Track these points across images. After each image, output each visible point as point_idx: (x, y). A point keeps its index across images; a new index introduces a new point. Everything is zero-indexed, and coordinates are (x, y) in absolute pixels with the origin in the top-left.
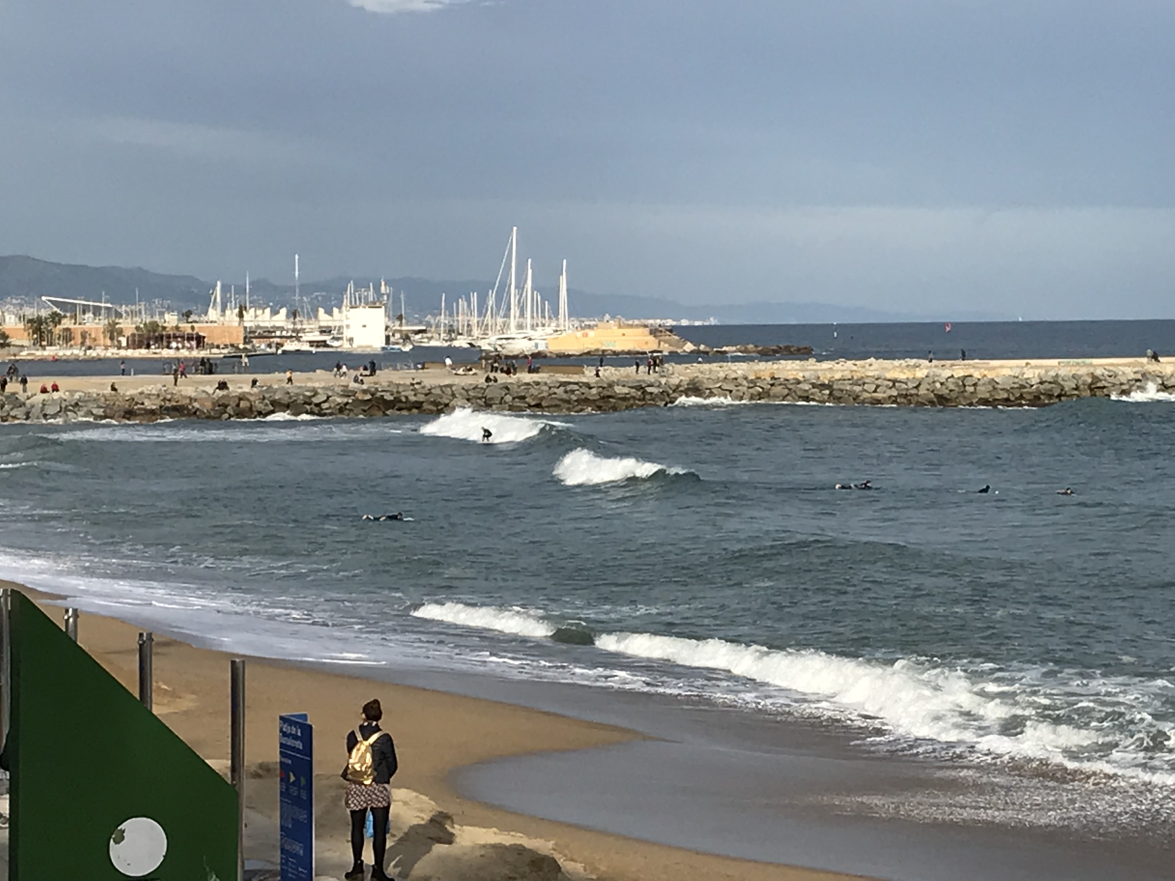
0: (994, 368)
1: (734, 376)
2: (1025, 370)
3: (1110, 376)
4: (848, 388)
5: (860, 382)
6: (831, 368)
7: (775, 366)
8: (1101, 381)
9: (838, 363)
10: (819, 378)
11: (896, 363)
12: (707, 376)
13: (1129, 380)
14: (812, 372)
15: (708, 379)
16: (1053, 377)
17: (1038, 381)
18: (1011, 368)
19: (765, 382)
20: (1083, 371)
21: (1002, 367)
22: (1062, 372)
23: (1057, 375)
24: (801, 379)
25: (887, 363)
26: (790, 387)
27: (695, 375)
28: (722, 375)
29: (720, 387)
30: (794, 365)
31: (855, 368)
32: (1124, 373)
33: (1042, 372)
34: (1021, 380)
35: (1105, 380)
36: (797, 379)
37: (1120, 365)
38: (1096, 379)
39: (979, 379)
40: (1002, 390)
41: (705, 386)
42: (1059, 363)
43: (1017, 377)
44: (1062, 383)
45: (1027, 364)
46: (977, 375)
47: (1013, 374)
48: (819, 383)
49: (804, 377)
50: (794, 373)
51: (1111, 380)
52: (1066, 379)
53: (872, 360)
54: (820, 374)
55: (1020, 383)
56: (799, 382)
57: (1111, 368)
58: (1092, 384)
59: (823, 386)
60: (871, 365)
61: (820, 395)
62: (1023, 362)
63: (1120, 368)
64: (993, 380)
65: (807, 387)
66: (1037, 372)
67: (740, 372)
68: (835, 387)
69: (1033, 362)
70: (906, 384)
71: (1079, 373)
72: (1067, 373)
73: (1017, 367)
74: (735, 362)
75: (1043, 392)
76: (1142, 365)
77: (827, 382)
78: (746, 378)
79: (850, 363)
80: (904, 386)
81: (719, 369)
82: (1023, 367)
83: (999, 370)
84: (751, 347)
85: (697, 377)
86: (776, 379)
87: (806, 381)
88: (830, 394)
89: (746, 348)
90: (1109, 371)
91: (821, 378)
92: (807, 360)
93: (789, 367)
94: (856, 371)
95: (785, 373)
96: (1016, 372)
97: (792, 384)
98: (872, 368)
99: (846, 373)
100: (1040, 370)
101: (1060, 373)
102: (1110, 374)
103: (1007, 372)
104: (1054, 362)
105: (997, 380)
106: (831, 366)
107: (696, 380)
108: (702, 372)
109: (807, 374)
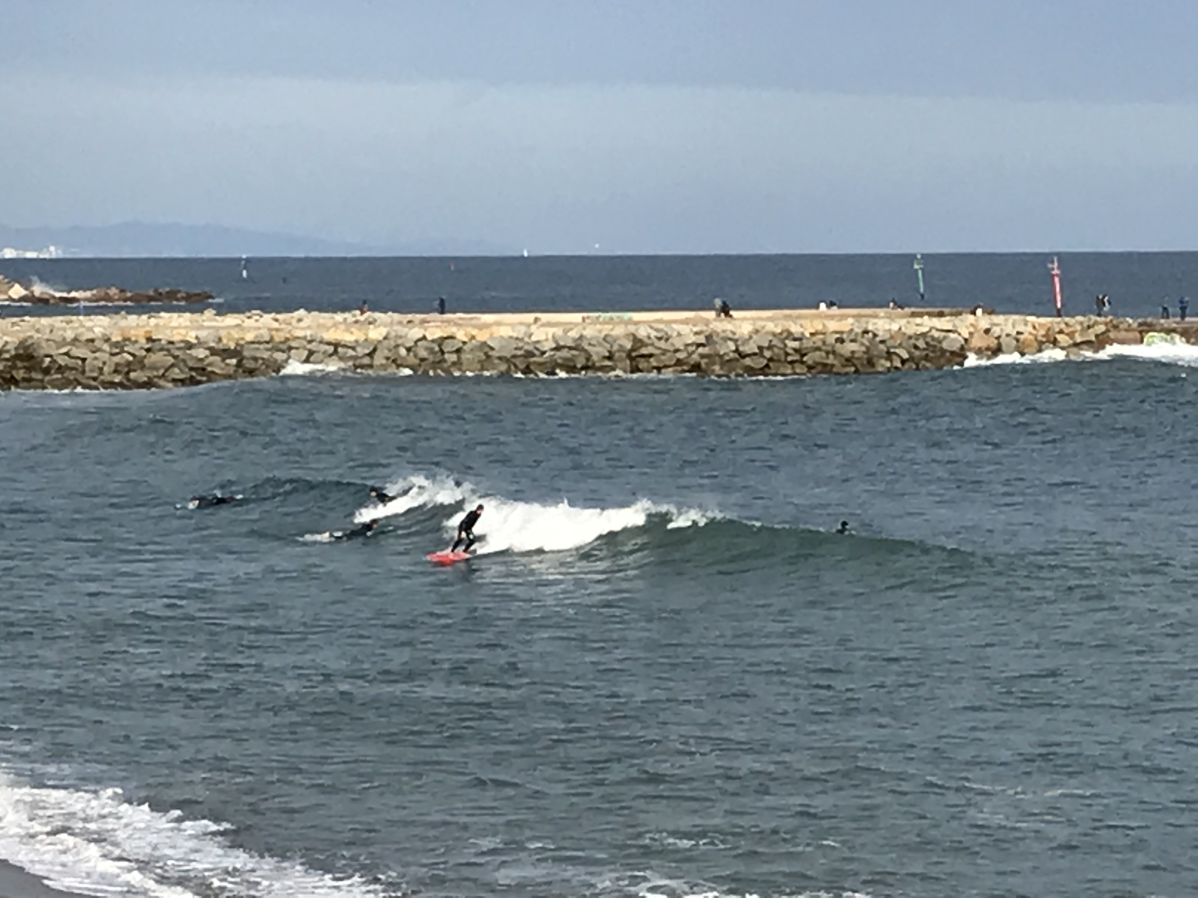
0: (487, 326)
1: (90, 336)
2: (533, 328)
3: (660, 339)
4: (266, 355)
5: (284, 347)
6: (238, 326)
7: (153, 321)
8: (646, 345)
9: (249, 318)
10: (220, 340)
11: (339, 317)
12: (46, 337)
13: (687, 345)
14: (211, 331)
15: (48, 340)
16: (575, 340)
17: (554, 345)
18: (512, 325)
19: (137, 346)
20: (619, 331)
21: (499, 324)
22: (589, 332)
23: (581, 337)
24: (194, 341)
25: (325, 318)
26: (177, 353)
27: (29, 334)
28: (70, 335)
29: (67, 354)
30: (181, 320)
31: (276, 325)
32: (679, 335)
33: (559, 331)
34: (528, 343)
35: (652, 345)
36: (187, 342)
37: (675, 322)
38: (638, 342)
39: (464, 343)
40: (500, 358)
41: (42, 352)
42: (584, 319)
43: (522, 340)
44: (587, 347)
45: (536, 320)
46: (461, 335)
47: (515, 335)
48: (221, 346)
49: (197, 338)
50: (183, 332)
51: (662, 344)
52: (593, 342)
53: (302, 312)
54: (223, 333)
55: (527, 347)
56: (190, 346)
57: (661, 326)
58: (633, 349)
59: (225, 353)
60: (300, 320)
61: (223, 365)
62: (529, 317)
63: (674, 326)
64: (484, 344)
65: (201, 353)
66: (551, 331)
67: (97, 330)
68: (246, 353)
69: (545, 317)
70: (353, 348)
71: (613, 333)
72: (596, 334)
73: (521, 324)
74: (89, 315)
75: (559, 361)
76: (707, 322)
77: (232, 346)
78: (107, 340)
79: (268, 318)
80: (351, 352)
81: (64, 324)
82: (529, 325)
83: (494, 329)
84: (113, 291)
85: (31, 337)
86: (154, 341)
87: (200, 343)
88: (239, 365)
89: (107, 294)
90: (657, 330)
91: (225, 341)
92: (202, 312)
93: (174, 324)
94: (277, 330)
95: (168, 332)
96: (520, 332)
97: (179, 349)
98: (301, 324)
99: (262, 331)
100: (554, 330)
101: (585, 333)
102: (659, 335)
103: (506, 332)
104: (576, 317)
105: (492, 345)
106: (239, 322)
107: (30, 342)
108: (38, 331)
109: (203, 334)
